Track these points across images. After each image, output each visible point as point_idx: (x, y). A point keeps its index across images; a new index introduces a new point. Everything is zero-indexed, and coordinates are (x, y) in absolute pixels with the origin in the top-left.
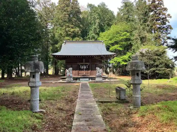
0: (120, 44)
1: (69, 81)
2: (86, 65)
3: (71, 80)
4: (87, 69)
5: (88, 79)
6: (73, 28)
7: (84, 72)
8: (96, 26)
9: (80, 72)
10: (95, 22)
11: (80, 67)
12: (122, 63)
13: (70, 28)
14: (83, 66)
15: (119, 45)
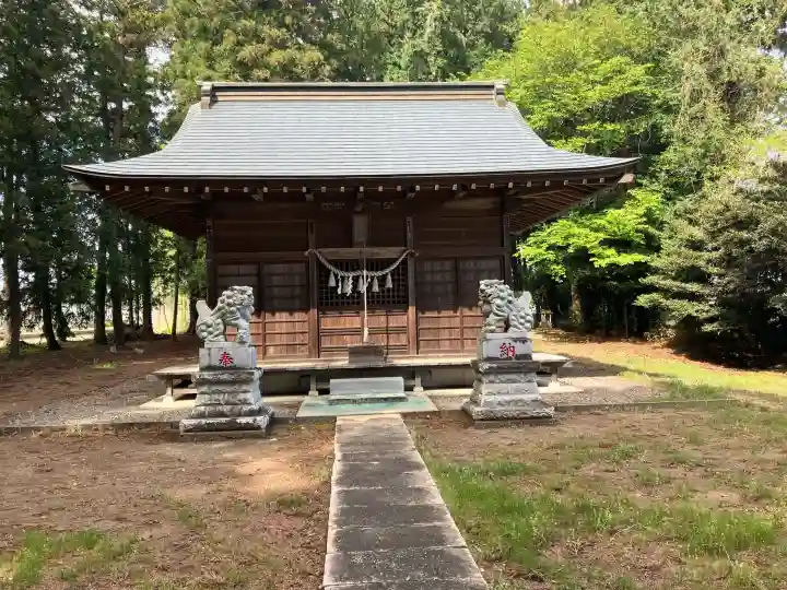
0: (584, 134)
1: (222, 415)
2: (375, 265)
3: (245, 402)
4: (389, 301)
5: (394, 387)
6: (282, 46)
7: (363, 326)
8: (422, 43)
9: (328, 323)
10: (415, 14)
11: (332, 283)
12: (600, 256)
13: (265, 47)
14: (351, 275)
15: (579, 141)
